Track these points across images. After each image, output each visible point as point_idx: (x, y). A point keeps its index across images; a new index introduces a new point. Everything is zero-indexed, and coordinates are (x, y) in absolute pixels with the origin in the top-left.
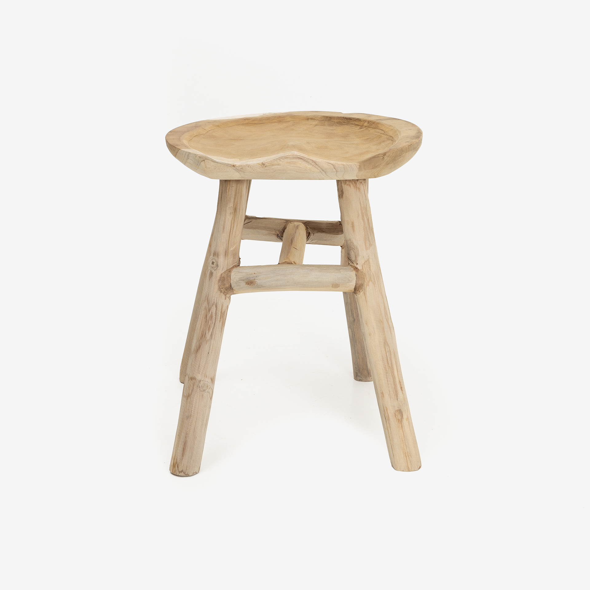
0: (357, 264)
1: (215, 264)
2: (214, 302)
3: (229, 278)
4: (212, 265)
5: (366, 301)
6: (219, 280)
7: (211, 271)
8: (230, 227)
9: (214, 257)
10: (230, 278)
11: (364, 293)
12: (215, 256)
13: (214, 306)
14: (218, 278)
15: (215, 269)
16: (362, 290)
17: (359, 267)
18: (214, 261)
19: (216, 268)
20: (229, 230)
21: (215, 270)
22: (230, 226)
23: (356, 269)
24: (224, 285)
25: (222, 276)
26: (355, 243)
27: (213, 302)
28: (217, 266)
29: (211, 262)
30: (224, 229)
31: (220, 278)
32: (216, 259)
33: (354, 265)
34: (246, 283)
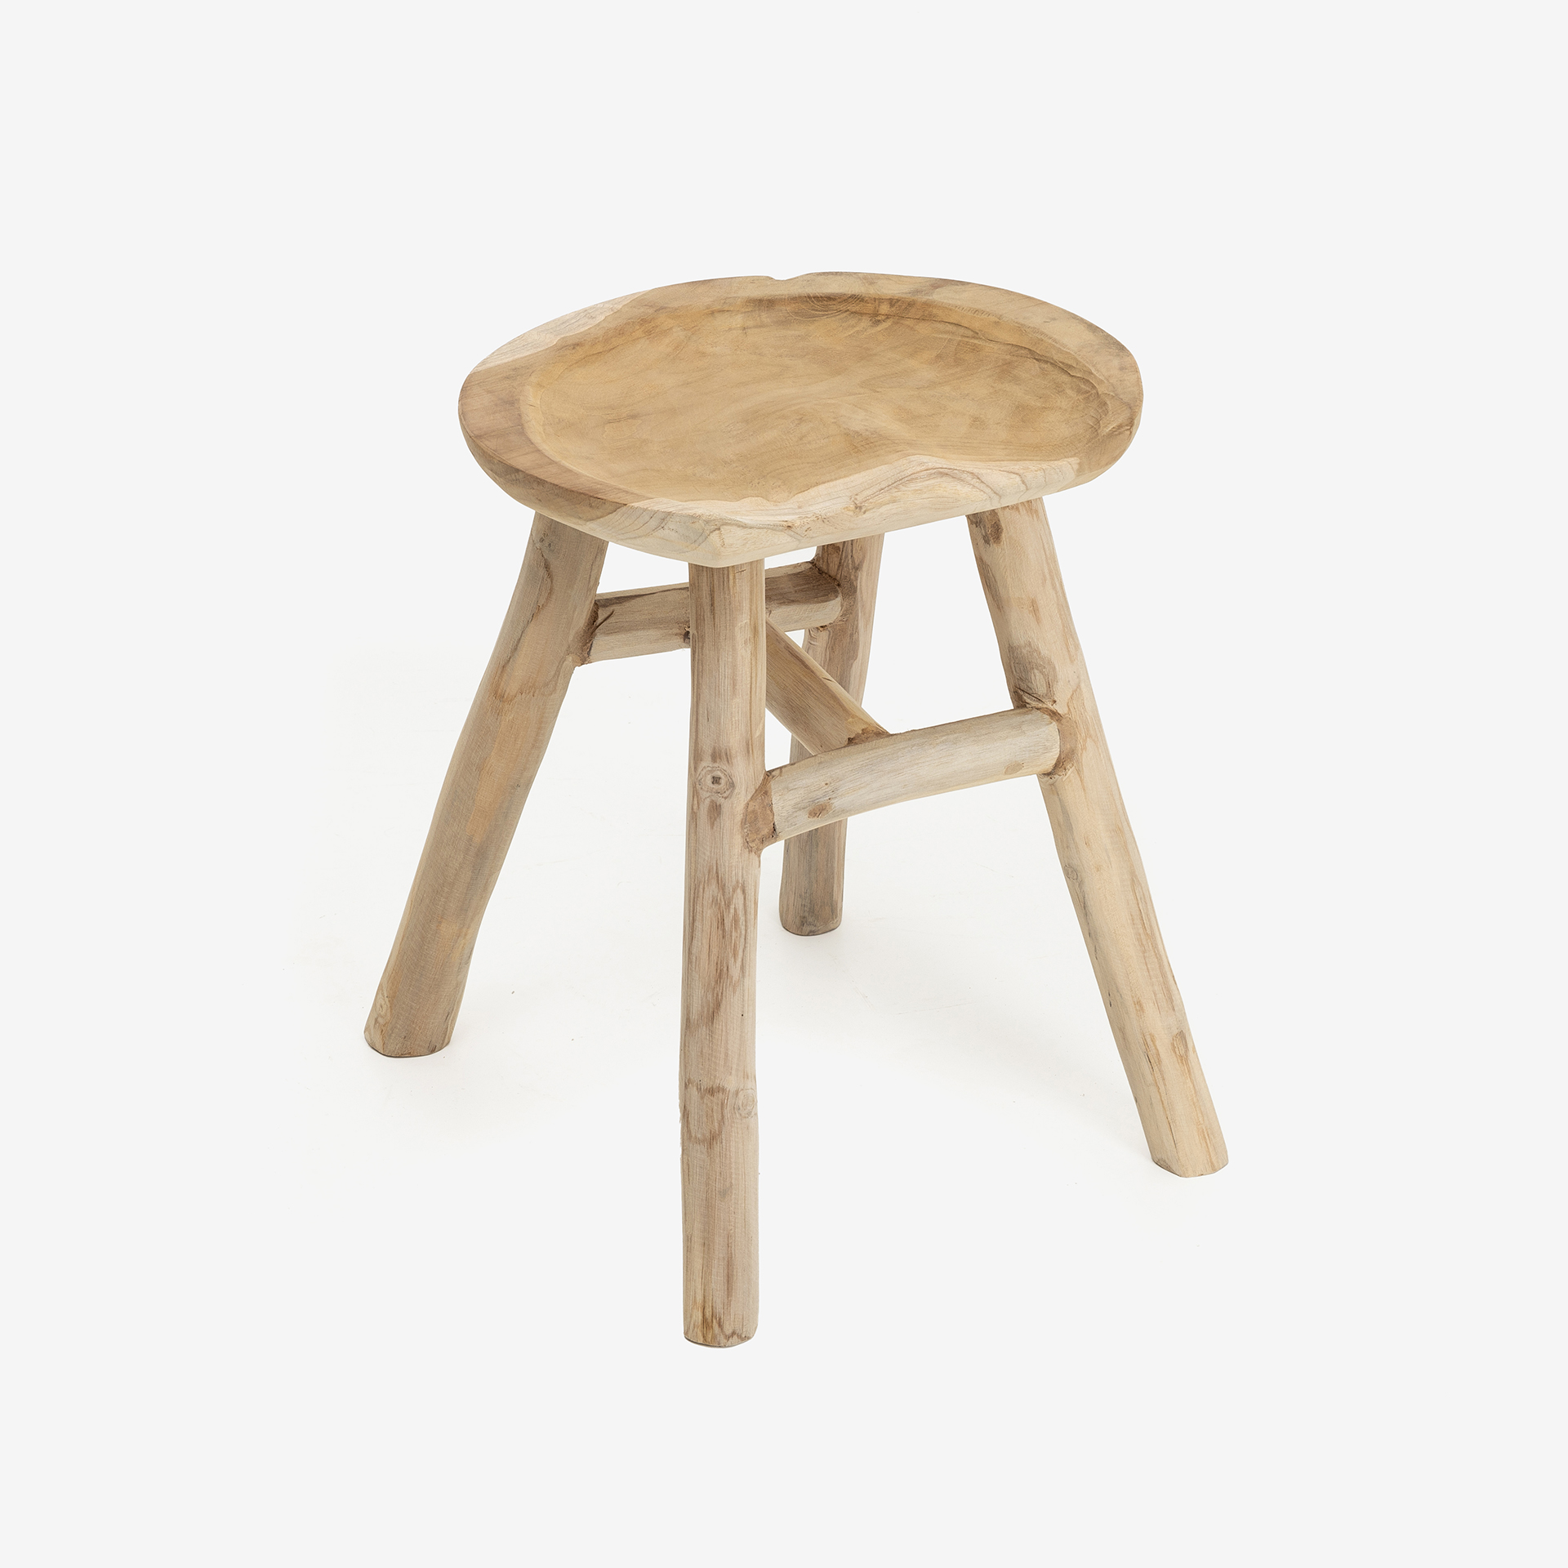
0: (1055, 702)
1: (723, 781)
2: (738, 882)
3: (769, 812)
4: (716, 787)
5: (1084, 790)
6: (744, 822)
7: (712, 801)
8: (749, 679)
9: (716, 765)
10: (772, 810)
11: (1078, 771)
12: (718, 760)
13: (739, 891)
14: (739, 818)
15: (725, 795)
16: (1071, 765)
17: (1060, 708)
18: (719, 774)
19: (728, 793)
20: (749, 686)
21: (726, 798)
22: (749, 675)
23: (1054, 715)
24: (758, 831)
25: (750, 809)
26: (1044, 652)
27: (734, 883)
28: (732, 785)
29: (709, 777)
30: (734, 685)
31: (746, 815)
32: (725, 768)
33: (1045, 706)
34: (810, 814)
